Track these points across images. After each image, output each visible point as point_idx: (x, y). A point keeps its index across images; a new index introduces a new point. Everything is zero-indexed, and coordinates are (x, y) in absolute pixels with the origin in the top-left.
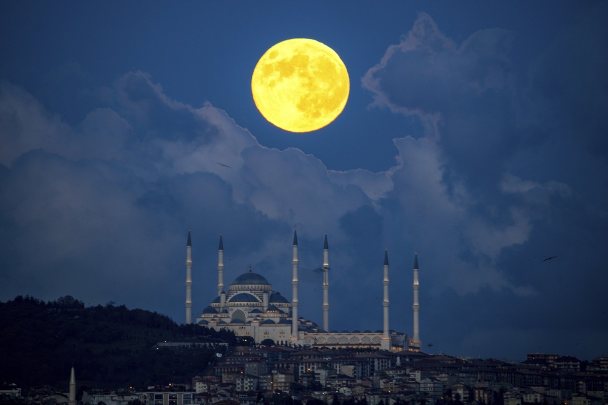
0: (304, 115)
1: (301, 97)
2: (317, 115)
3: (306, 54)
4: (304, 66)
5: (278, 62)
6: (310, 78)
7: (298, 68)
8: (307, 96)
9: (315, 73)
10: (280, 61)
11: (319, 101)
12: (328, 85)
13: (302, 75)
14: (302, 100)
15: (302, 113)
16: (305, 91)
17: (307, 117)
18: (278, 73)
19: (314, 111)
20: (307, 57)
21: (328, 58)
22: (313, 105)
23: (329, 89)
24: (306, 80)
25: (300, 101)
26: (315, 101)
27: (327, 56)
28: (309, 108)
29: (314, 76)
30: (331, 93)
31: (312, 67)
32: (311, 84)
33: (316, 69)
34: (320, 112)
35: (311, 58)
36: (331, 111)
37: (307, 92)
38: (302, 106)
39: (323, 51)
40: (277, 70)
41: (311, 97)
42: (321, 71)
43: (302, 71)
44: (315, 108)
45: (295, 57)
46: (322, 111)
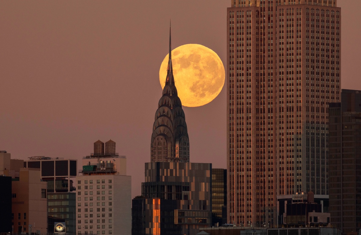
0: (194, 95)
2: (203, 95)
4: (197, 61)
5: (180, 58)
6: (200, 70)
7: (193, 63)
8: (198, 82)
9: (204, 67)
10: (181, 57)
11: (205, 86)
12: (212, 76)
13: (196, 68)
14: (194, 85)
15: (193, 94)
16: (197, 79)
18: (179, 65)
19: (202, 92)
20: (199, 57)
23: (212, 79)
24: (198, 72)
25: (192, 85)
26: (202, 86)
27: (212, 57)
28: (198, 90)
29: (203, 69)
30: (213, 82)
31: (202, 63)
32: (201, 75)
33: (205, 65)
34: (205, 93)
35: (202, 56)
36: (212, 94)
37: (198, 80)
38: (193, 89)
40: (178, 63)
41: (200, 83)
42: (208, 66)
43: (195, 65)
44: (202, 90)
45: (191, 55)
46: (207, 93)
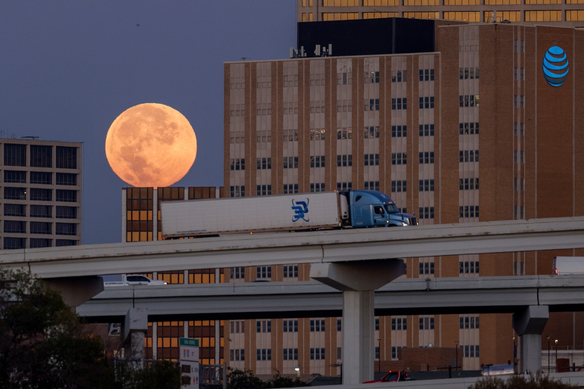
1: (161, 144)
3: (120, 151)
17: (178, 133)
21: (118, 131)
22: (165, 132)
39: (113, 136)
